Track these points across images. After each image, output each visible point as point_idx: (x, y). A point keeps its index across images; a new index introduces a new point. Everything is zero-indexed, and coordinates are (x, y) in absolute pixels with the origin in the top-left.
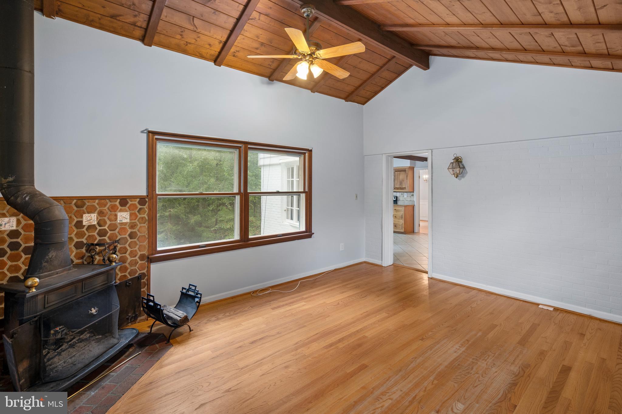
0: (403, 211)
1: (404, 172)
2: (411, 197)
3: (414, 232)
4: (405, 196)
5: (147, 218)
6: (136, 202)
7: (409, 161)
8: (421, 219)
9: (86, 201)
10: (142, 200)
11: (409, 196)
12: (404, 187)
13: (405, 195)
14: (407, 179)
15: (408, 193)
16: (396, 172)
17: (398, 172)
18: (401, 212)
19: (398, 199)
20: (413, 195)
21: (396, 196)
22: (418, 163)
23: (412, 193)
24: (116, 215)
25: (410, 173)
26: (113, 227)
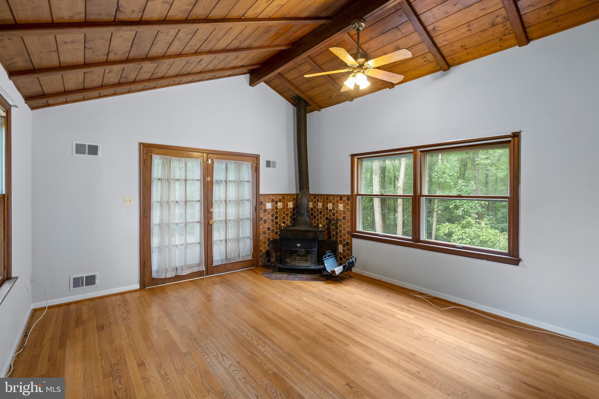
5: (350, 209)
6: (345, 199)
9: (329, 197)
10: (348, 197)
24: (338, 205)
26: (337, 211)
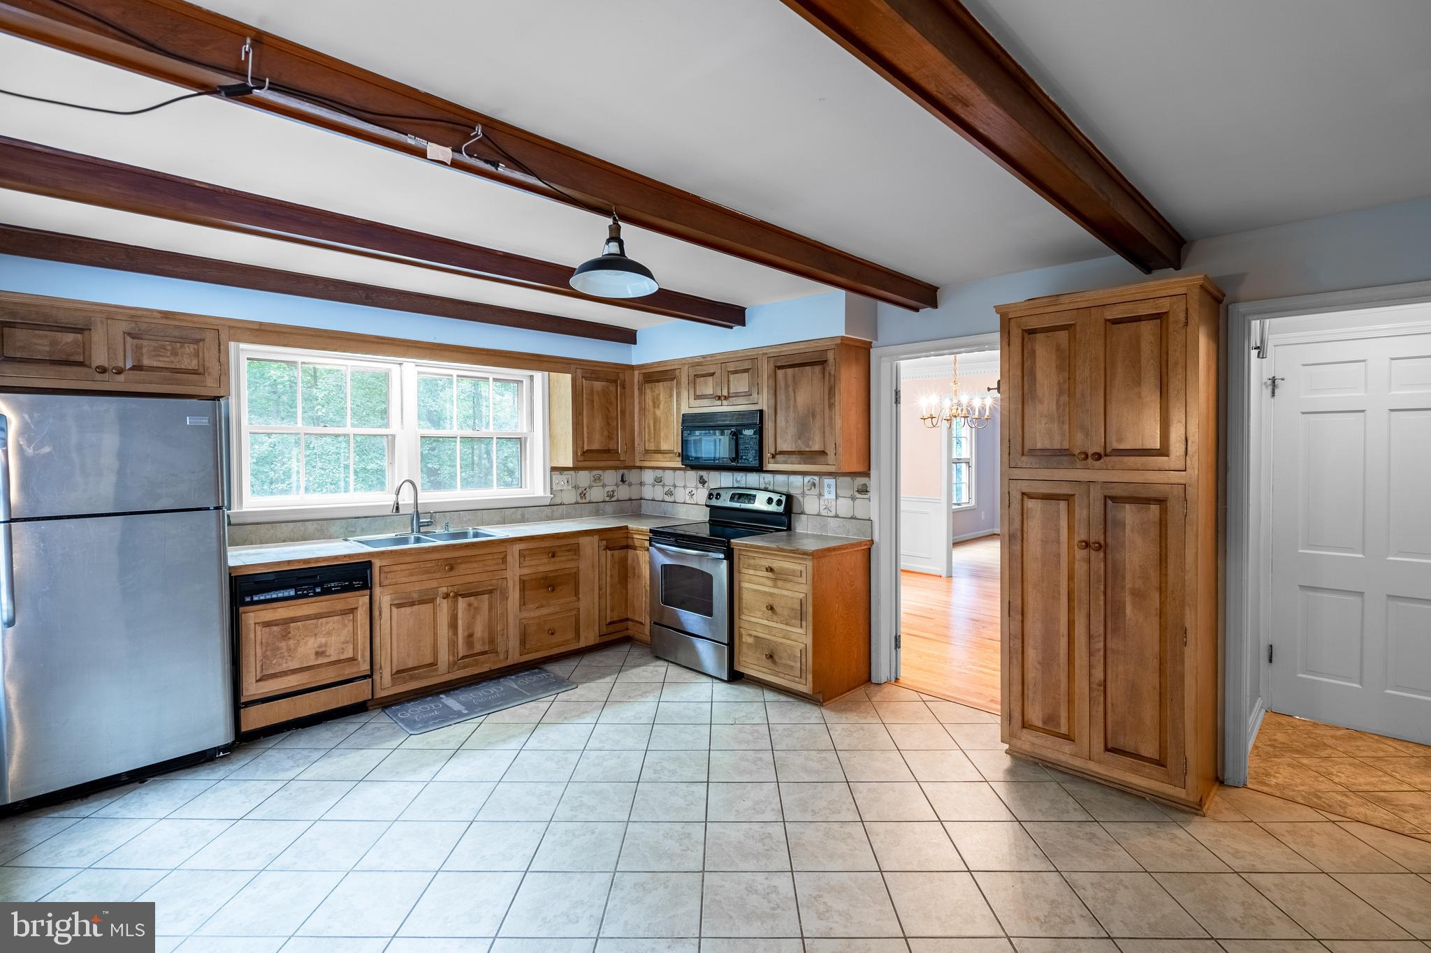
0: (810, 578)
1: (817, 369)
2: (853, 498)
3: (869, 680)
4: (829, 495)
7: (841, 294)
8: (904, 564)
11: (849, 493)
12: (816, 447)
13: (829, 486)
14: (831, 406)
15: (841, 479)
16: (780, 373)
17: (790, 371)
18: (797, 587)
19: (795, 509)
20: (864, 490)
21: (784, 490)
22: (892, 317)
23: (860, 481)
25: (848, 378)
